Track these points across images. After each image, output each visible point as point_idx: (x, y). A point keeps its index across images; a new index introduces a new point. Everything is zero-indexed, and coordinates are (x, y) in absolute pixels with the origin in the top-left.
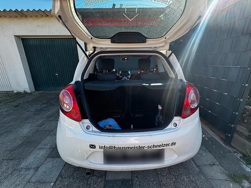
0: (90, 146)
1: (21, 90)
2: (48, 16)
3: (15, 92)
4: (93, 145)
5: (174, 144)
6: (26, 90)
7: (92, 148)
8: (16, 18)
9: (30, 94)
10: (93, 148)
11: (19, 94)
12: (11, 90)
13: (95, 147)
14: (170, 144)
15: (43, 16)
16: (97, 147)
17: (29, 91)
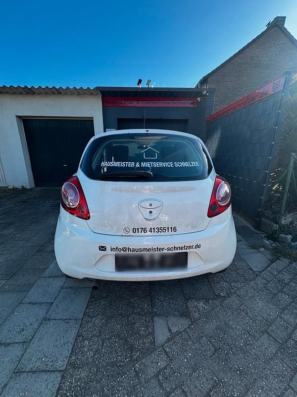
0: (100, 248)
1: (18, 185)
2: (60, 93)
3: (9, 188)
4: (103, 247)
5: (198, 246)
6: (24, 185)
7: (101, 250)
8: (20, 95)
9: (31, 190)
10: (103, 250)
11: (15, 190)
12: (5, 186)
13: (106, 249)
14: (194, 247)
15: (54, 93)
16: (108, 249)
17: (28, 187)
